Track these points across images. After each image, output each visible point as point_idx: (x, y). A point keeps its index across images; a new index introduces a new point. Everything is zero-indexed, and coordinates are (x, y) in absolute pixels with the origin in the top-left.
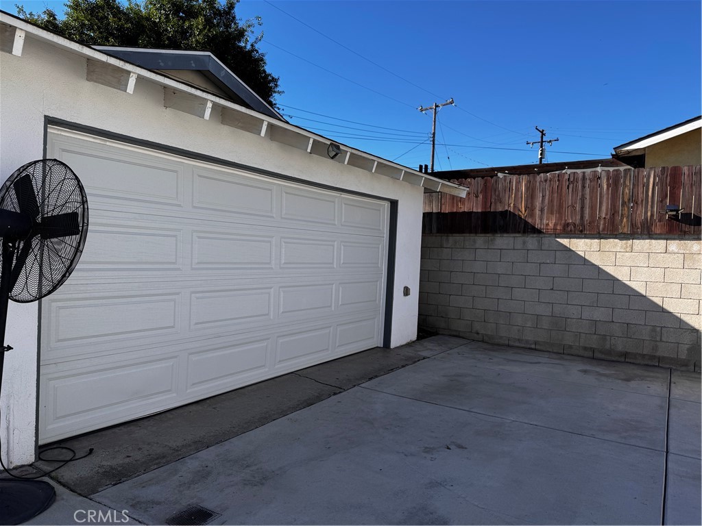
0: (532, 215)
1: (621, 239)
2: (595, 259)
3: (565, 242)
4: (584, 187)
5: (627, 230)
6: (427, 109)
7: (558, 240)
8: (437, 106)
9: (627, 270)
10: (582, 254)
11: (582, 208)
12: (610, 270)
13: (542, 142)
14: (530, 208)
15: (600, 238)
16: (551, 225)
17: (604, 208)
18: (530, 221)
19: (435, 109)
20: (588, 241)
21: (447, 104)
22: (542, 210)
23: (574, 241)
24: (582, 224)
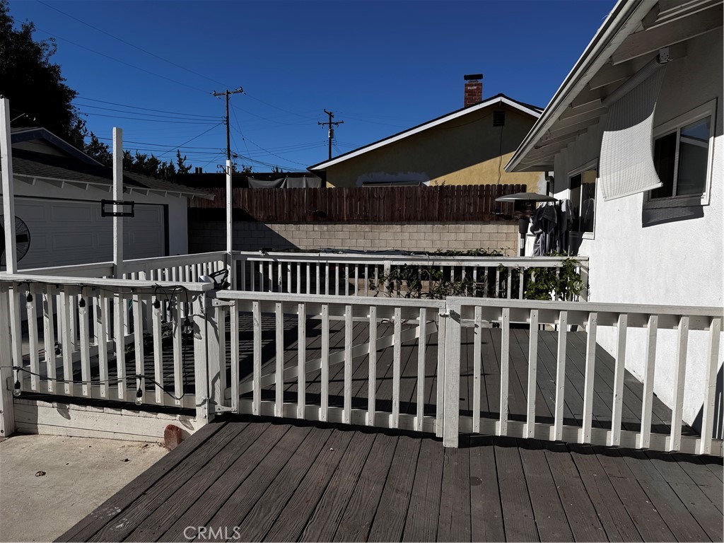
0: (251, 211)
1: (294, 224)
2: (283, 235)
3: (269, 226)
4: (276, 196)
5: (296, 220)
6: (219, 95)
7: (267, 225)
8: (228, 93)
9: (297, 240)
10: (277, 232)
11: (276, 207)
12: (290, 240)
13: (330, 123)
14: (251, 207)
15: (285, 224)
16: (262, 217)
17: (285, 209)
18: (251, 214)
19: (227, 96)
20: (279, 225)
21: (237, 92)
22: (256, 208)
23: (273, 225)
24: (276, 216)
